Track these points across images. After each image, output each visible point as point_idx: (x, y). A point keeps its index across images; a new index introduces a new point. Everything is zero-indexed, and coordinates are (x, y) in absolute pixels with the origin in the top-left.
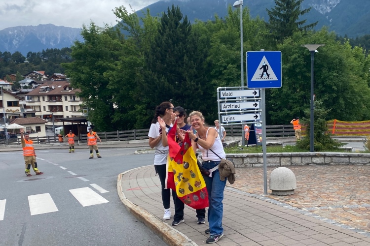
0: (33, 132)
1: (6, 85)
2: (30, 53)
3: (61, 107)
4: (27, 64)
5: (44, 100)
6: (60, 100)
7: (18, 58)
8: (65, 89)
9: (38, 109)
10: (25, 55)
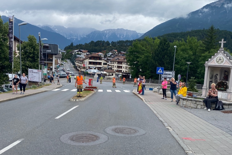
0: (110, 75)
1: (102, 55)
2: (113, 42)
3: (122, 66)
4: (111, 46)
5: (116, 63)
6: (122, 64)
7: (108, 43)
8: (124, 60)
9: (113, 67)
10: (110, 42)
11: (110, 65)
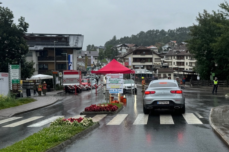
1: (155, 49)
2: (170, 30)
4: (167, 37)
5: (174, 58)
6: (183, 59)
7: (163, 33)
8: (187, 52)
9: (170, 64)
10: (166, 31)
11: (166, 62)
